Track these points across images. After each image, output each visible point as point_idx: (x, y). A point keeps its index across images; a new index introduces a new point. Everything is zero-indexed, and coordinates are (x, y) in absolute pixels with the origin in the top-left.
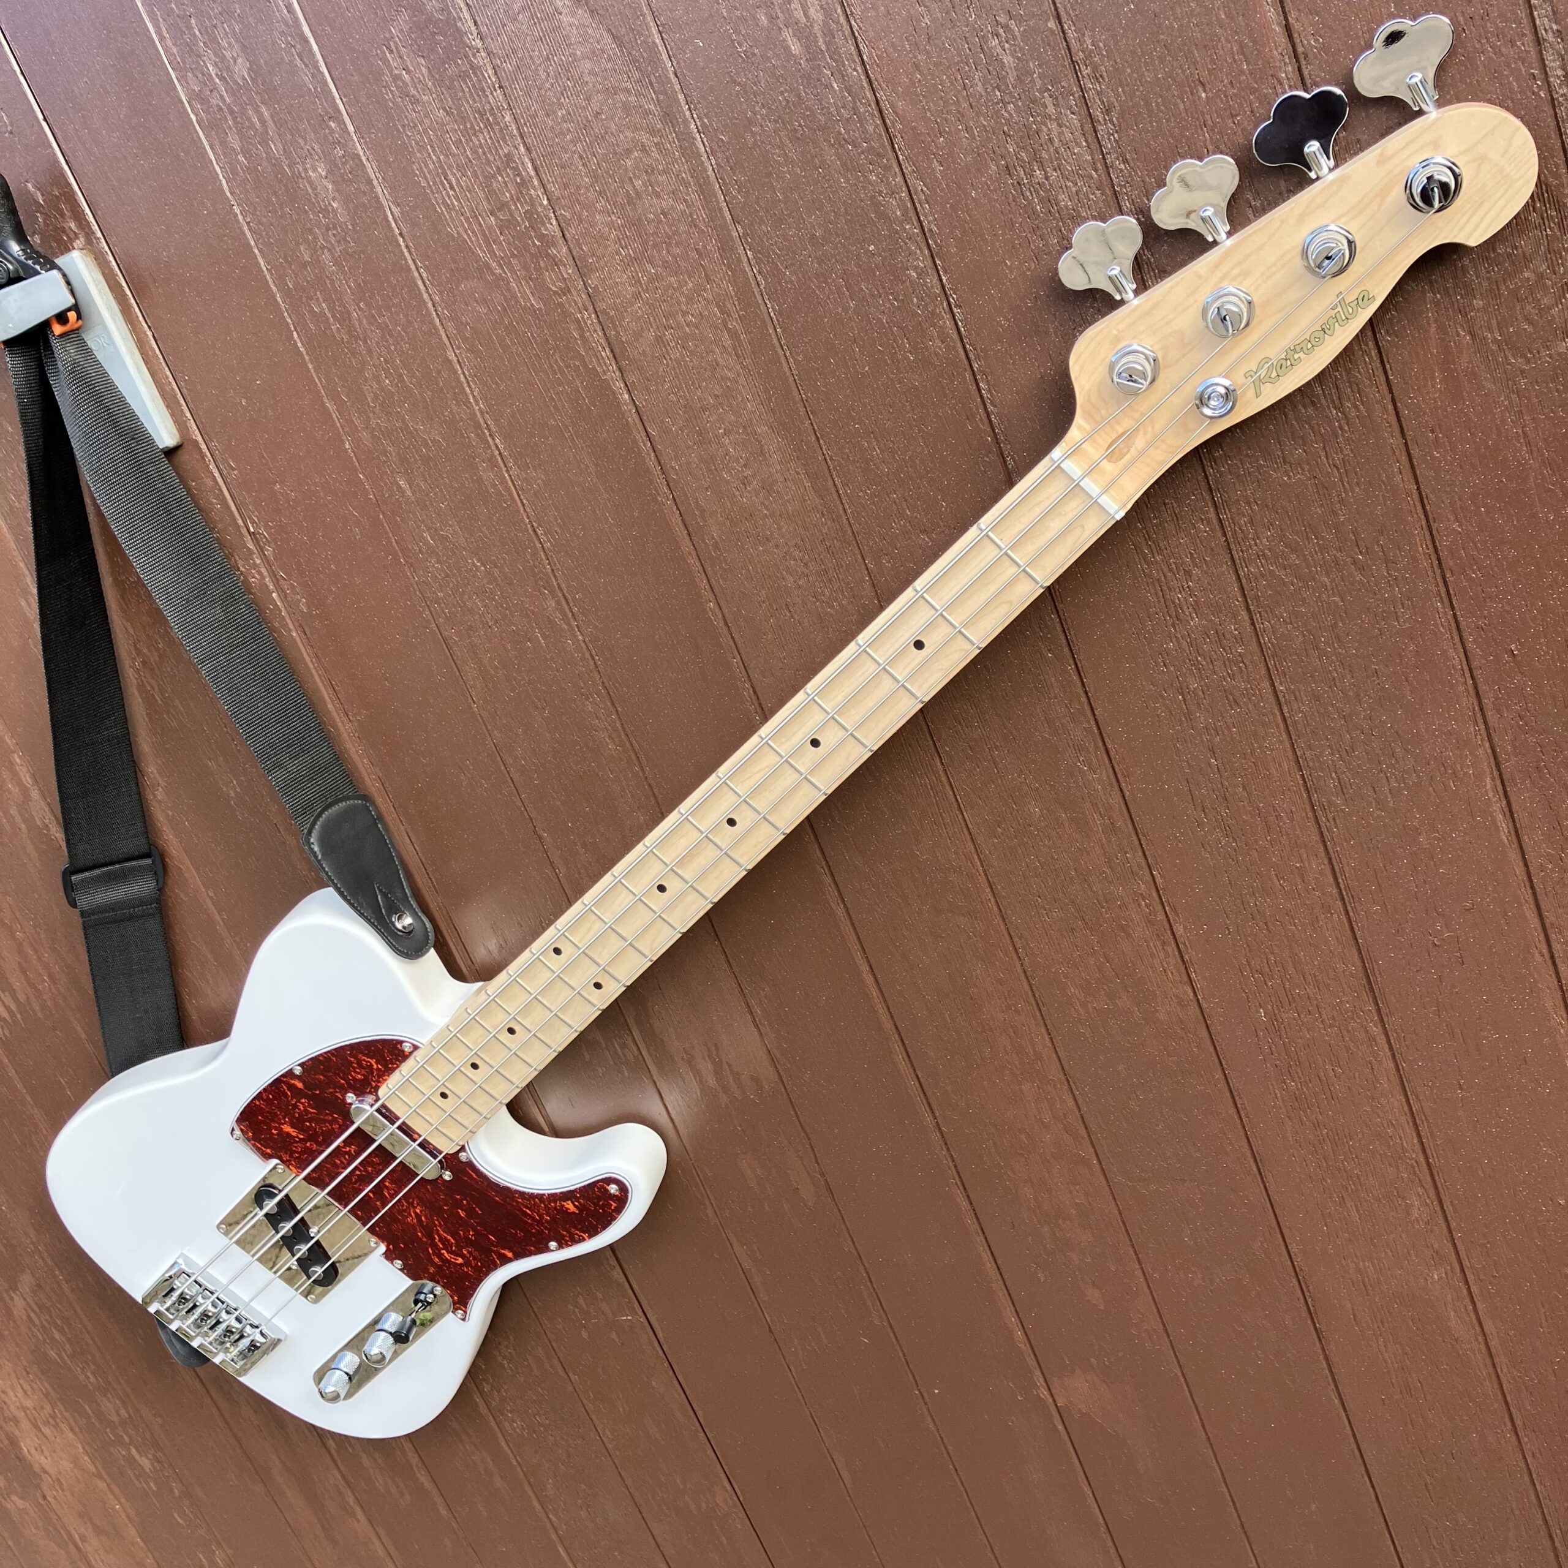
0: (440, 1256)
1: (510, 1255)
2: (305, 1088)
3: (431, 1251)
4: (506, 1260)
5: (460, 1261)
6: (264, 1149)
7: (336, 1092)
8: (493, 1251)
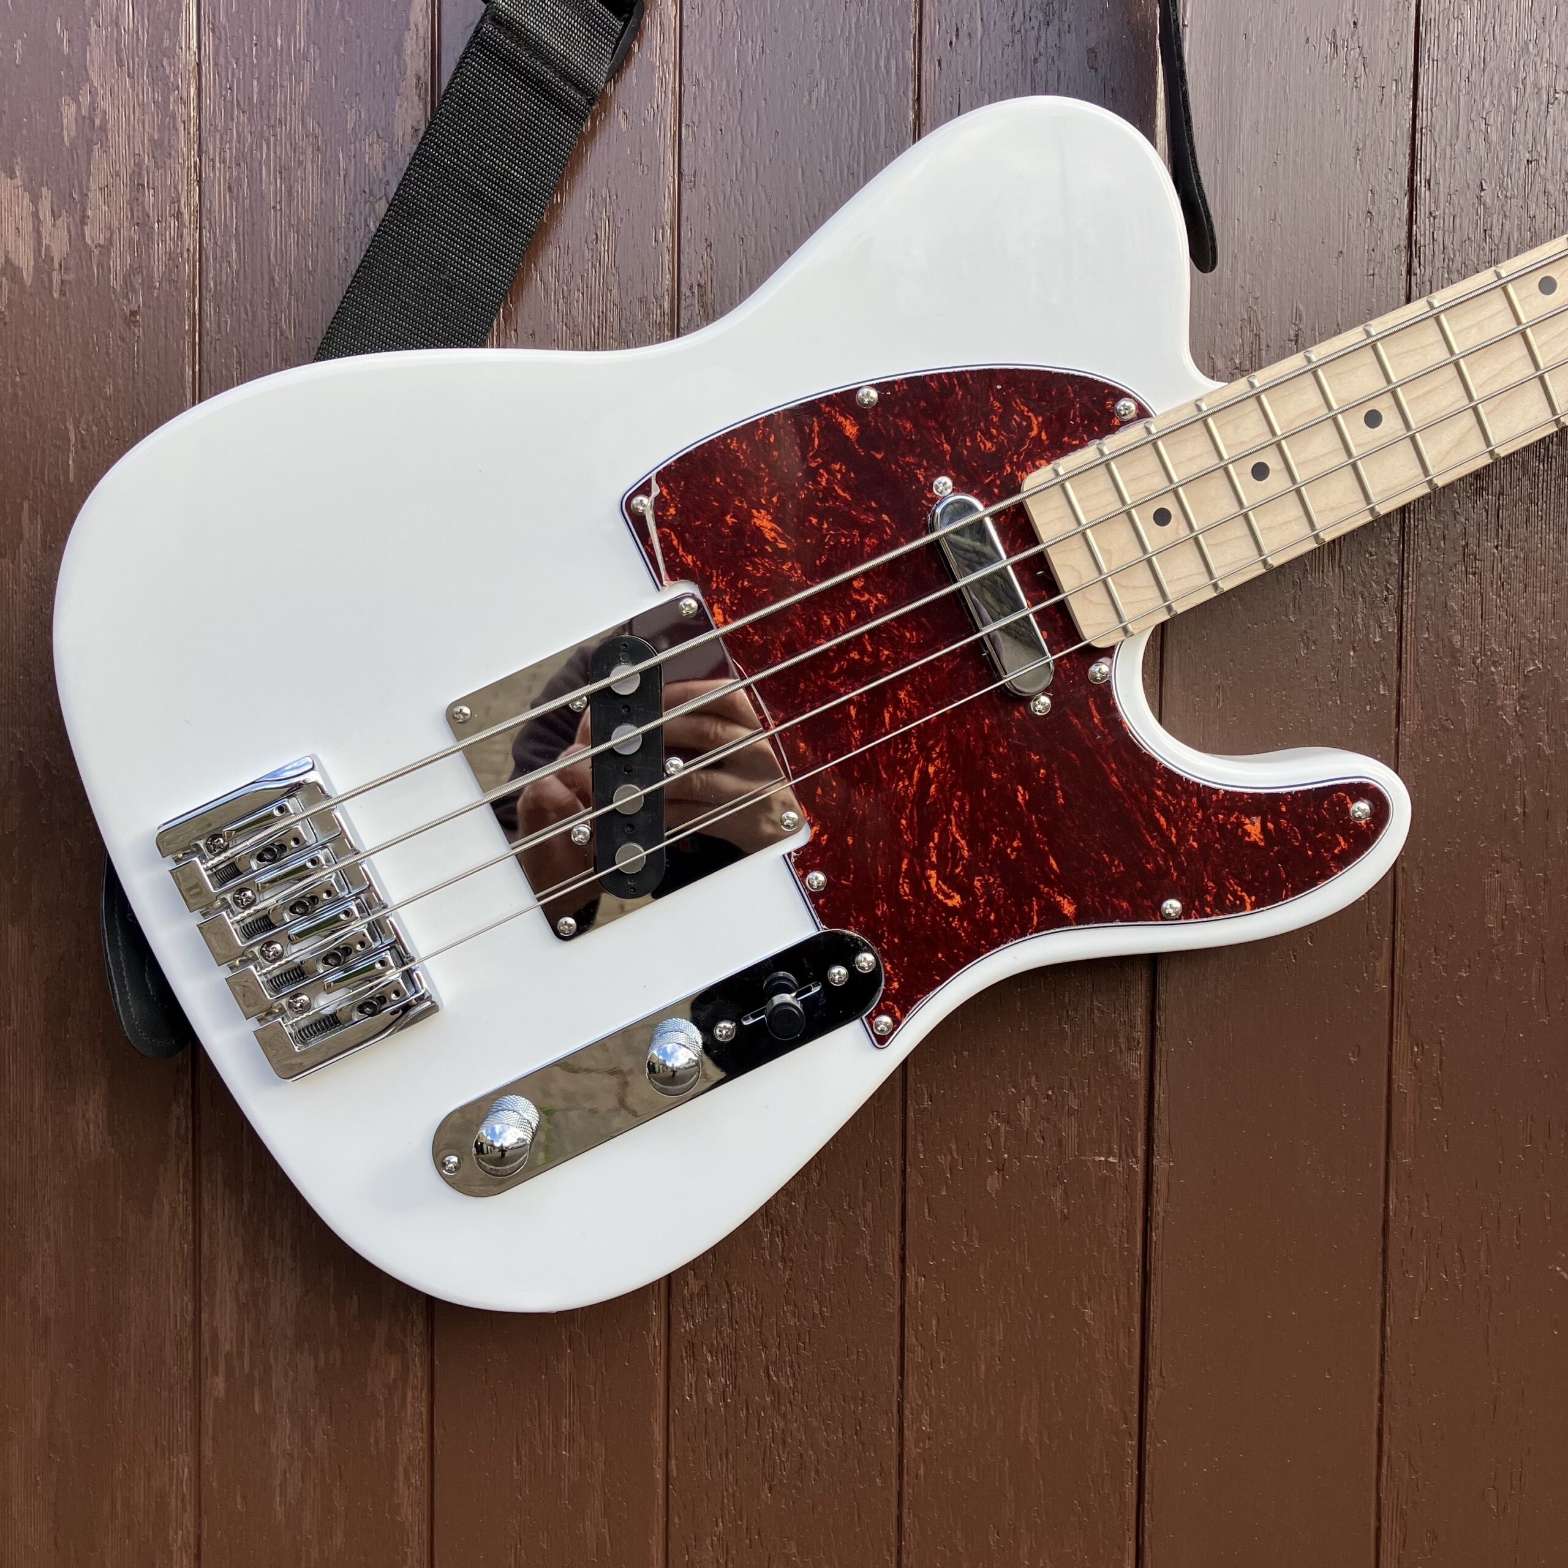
0: (918, 881)
1: (1068, 909)
2: (859, 438)
3: (904, 866)
4: (1054, 921)
5: (956, 901)
6: (681, 552)
7: (919, 466)
8: (1040, 895)
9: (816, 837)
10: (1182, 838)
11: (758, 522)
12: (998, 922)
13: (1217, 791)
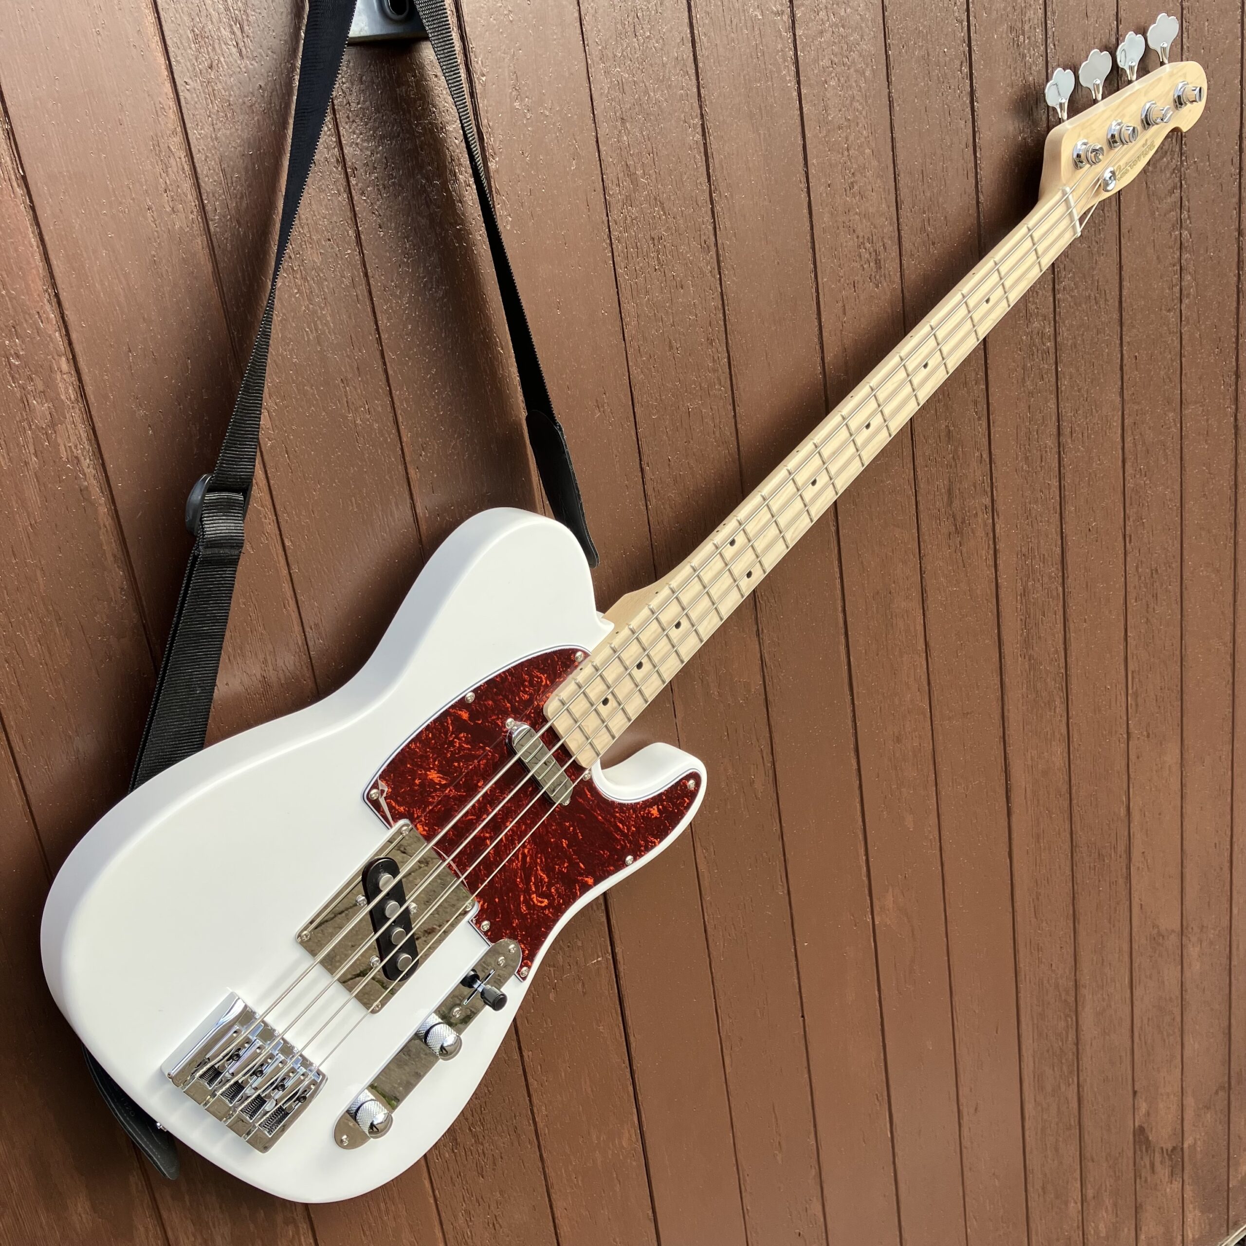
0: (528, 902)
1: (590, 881)
2: (469, 718)
3: (522, 899)
4: (586, 888)
6: (397, 807)
7: (498, 719)
8: (578, 881)
9: (482, 906)
10: (629, 829)
11: (430, 777)
12: (564, 903)
13: (638, 803)
